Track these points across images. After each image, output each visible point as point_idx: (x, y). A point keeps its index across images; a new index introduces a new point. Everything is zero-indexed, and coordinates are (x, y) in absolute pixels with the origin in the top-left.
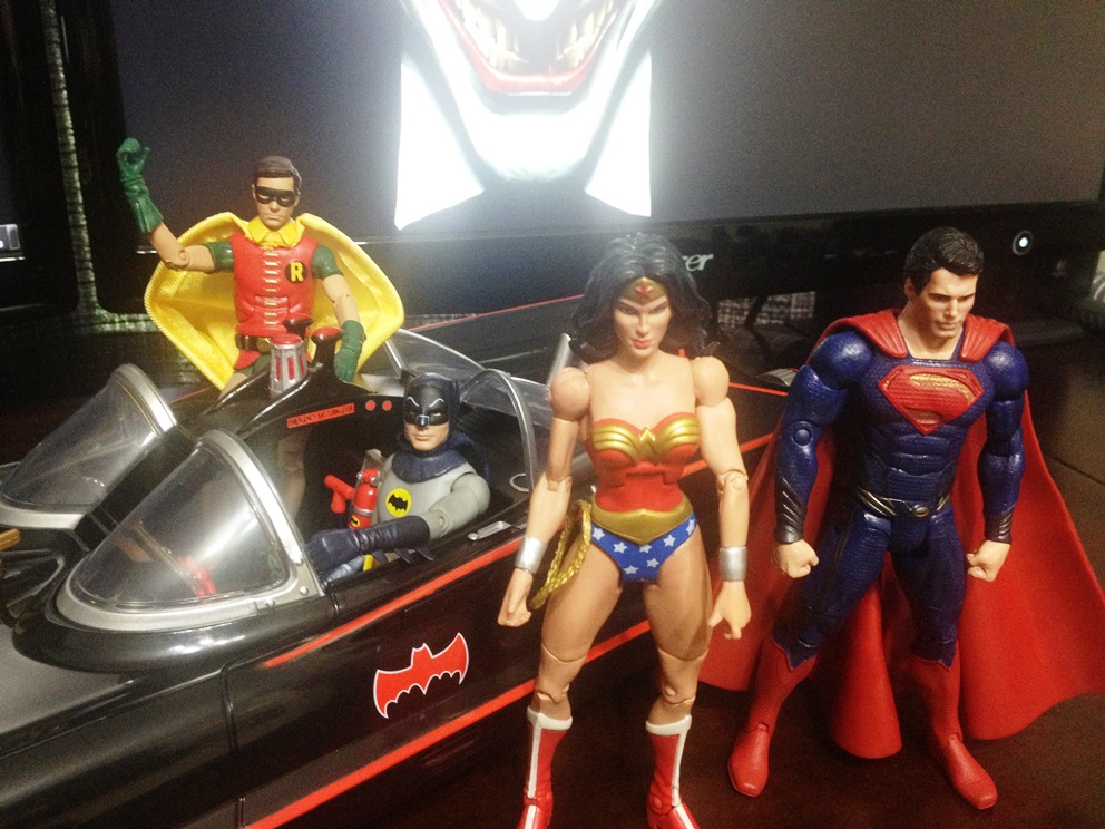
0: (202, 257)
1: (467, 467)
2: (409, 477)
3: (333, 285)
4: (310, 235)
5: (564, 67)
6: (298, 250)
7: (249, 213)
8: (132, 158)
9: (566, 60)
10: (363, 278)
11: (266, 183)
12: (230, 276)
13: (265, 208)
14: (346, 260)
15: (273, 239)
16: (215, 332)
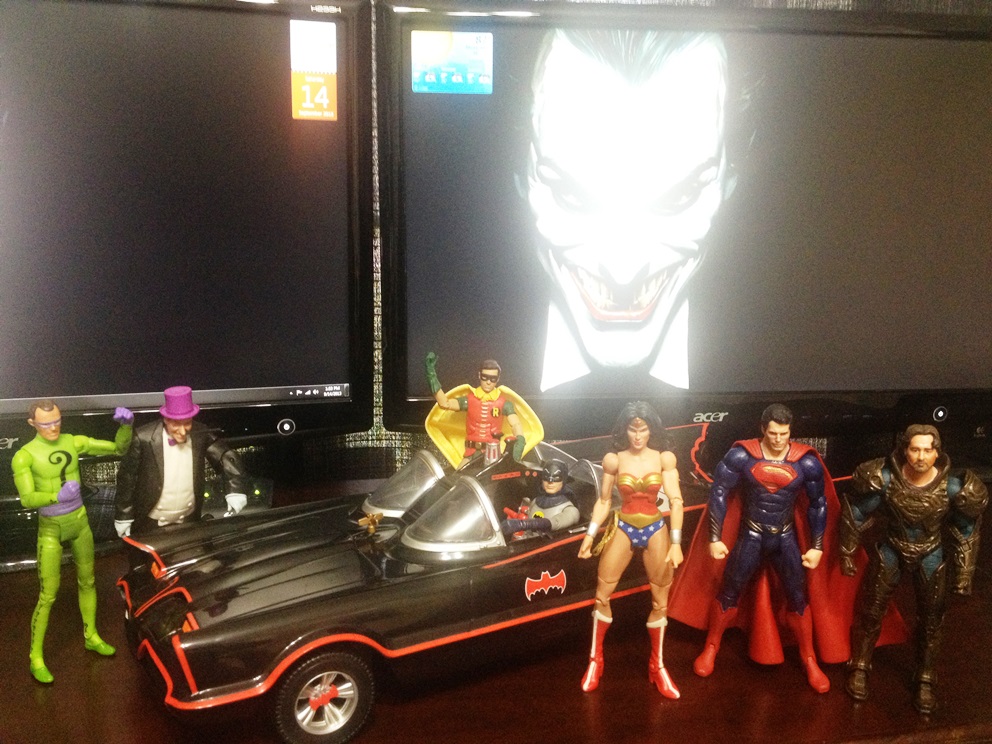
0: (455, 404)
1: (569, 503)
2: (543, 506)
3: (512, 418)
4: (503, 394)
5: (638, 307)
6: (497, 403)
7: (476, 384)
8: (431, 361)
9: (639, 304)
10: (525, 416)
11: (486, 372)
12: (465, 413)
13: (484, 383)
14: (518, 408)
15: (486, 397)
16: (453, 440)
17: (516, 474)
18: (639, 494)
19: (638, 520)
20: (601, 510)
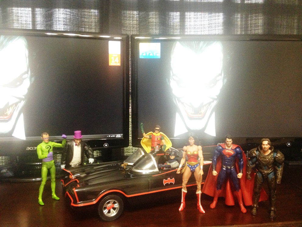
0: (148, 137)
1: (177, 162)
2: (170, 162)
3: (163, 141)
4: (161, 134)
6: (160, 136)
7: (154, 132)
8: (142, 125)
10: (167, 140)
11: (156, 128)
12: (151, 139)
13: (156, 131)
14: (165, 138)
15: (156, 135)
16: (148, 147)
17: (163, 154)
18: (192, 156)
19: (192, 164)
20: (183, 161)
